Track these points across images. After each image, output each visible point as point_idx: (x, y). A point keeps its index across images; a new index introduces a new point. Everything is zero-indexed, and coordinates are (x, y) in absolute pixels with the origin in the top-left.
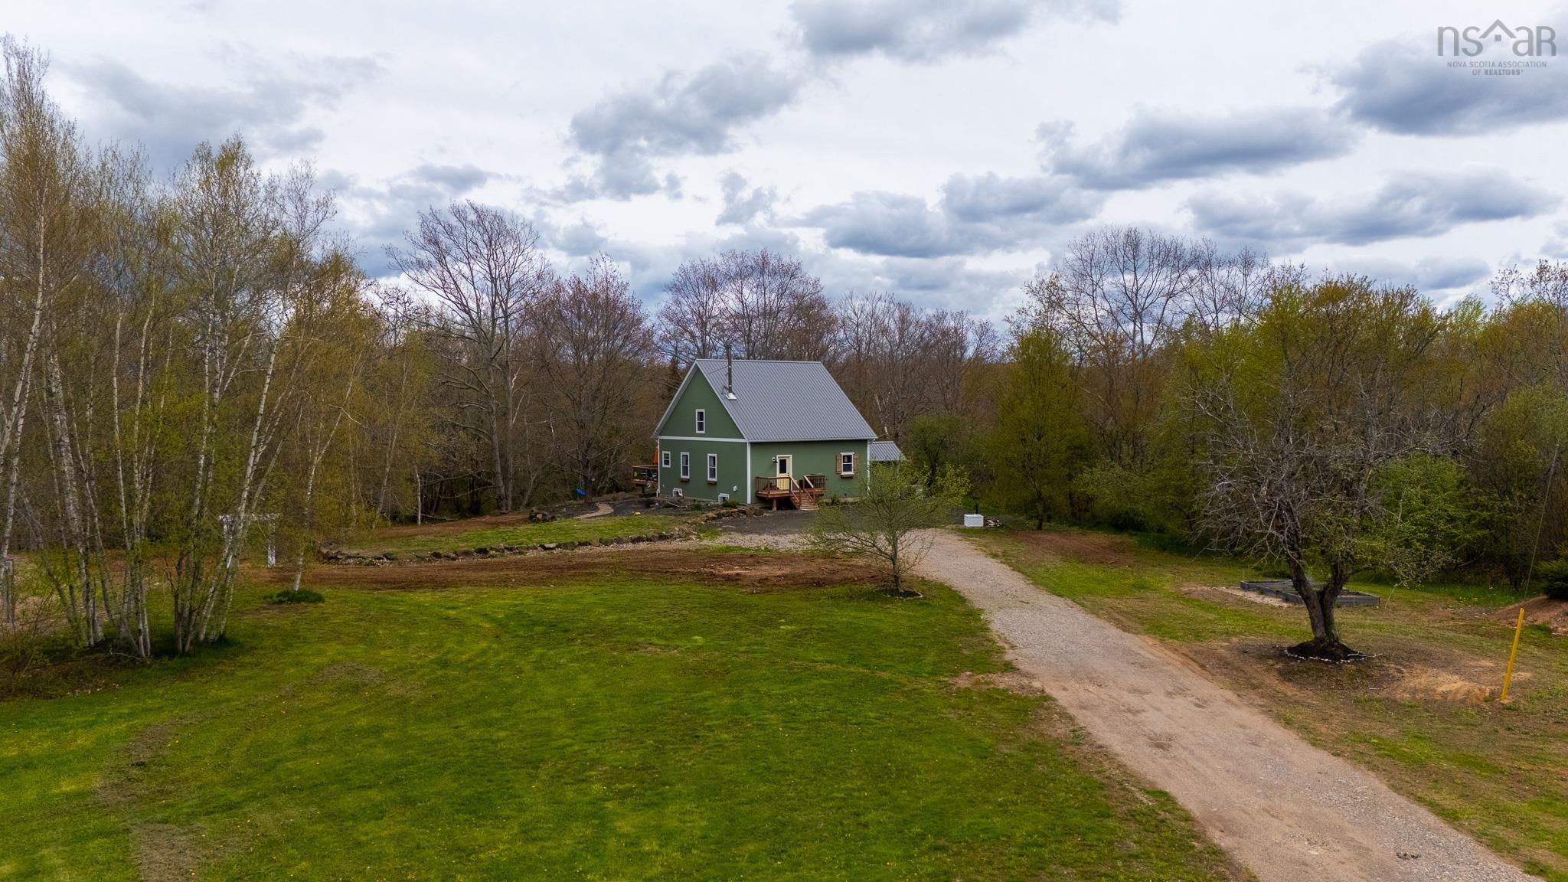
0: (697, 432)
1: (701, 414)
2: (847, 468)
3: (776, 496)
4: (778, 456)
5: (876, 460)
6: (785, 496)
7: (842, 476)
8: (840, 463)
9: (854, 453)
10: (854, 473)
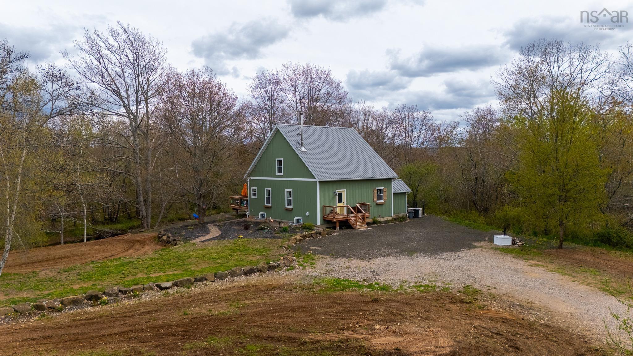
0: (277, 174)
1: (280, 162)
3: (339, 220)
4: (337, 190)
5: (395, 192)
6: (344, 219)
7: (377, 204)
8: (375, 195)
9: (383, 188)
10: (384, 202)
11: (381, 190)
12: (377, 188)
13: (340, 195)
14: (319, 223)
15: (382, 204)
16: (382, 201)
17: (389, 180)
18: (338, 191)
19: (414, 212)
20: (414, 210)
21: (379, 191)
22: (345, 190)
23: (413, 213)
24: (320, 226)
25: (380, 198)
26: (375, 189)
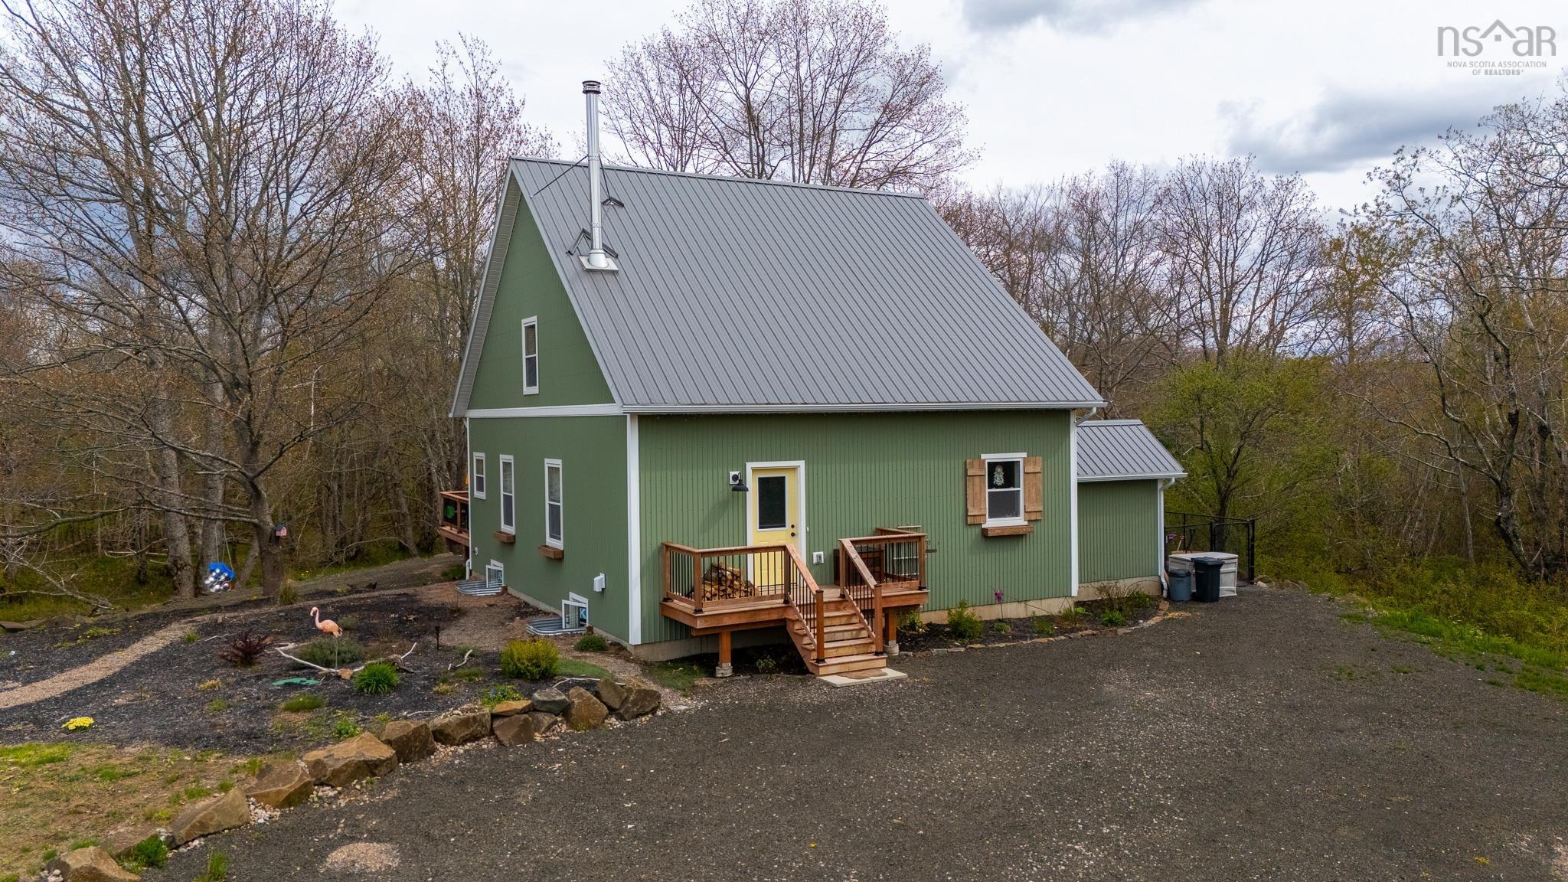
0: (526, 390)
1: (531, 332)
2: (1004, 505)
3: (727, 621)
4: (750, 466)
5: (1090, 477)
7: (984, 531)
8: (977, 489)
9: (1024, 455)
10: (1026, 523)
11: (1010, 468)
12: (988, 457)
13: (773, 489)
14: (635, 636)
15: (1014, 537)
16: (1018, 521)
17: (1057, 418)
18: (757, 469)
19: (1197, 575)
20: (1197, 563)
21: (999, 469)
22: (801, 464)
23: (1193, 579)
24: (644, 654)
26: (976, 464)
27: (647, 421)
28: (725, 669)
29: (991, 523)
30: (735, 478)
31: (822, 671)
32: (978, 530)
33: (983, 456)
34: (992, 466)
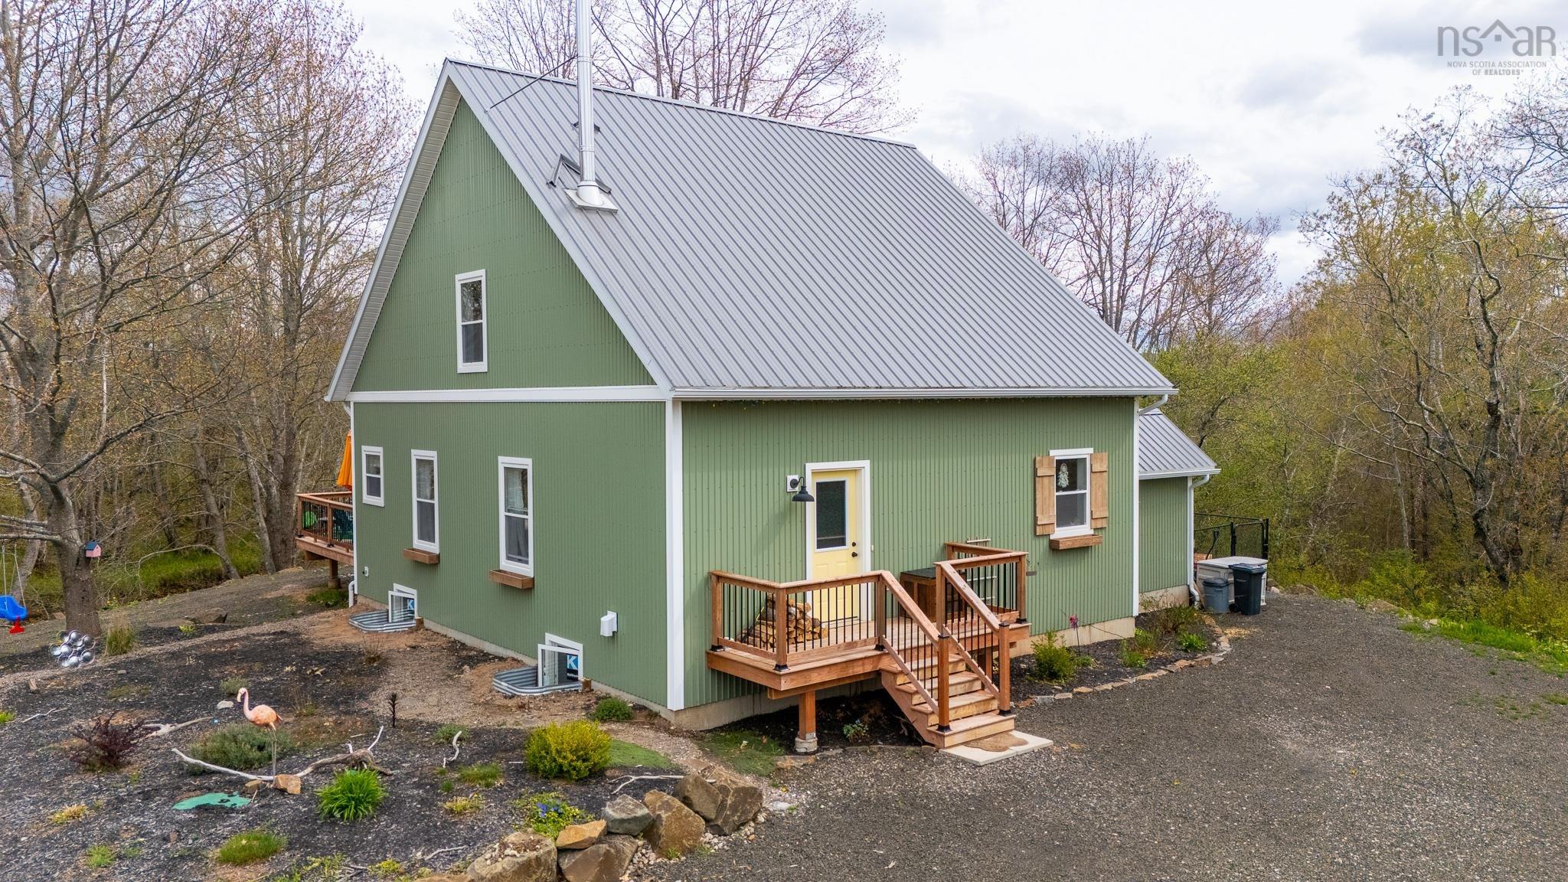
0: (463, 367)
1: (473, 290)
3: (816, 678)
4: (810, 467)
5: (1151, 475)
6: (859, 670)
7: (1054, 547)
8: (1046, 493)
9: (1091, 450)
10: (1092, 532)
11: (1073, 466)
12: (1058, 454)
13: (832, 498)
14: (676, 698)
15: (1081, 550)
16: (1079, 531)
17: (1119, 406)
18: (815, 472)
19: (1236, 583)
20: (1237, 572)
21: (1064, 468)
22: (866, 464)
24: (687, 721)
25: (1070, 511)
26: (1046, 461)
27: (693, 409)
28: (808, 742)
29: (1061, 533)
30: (794, 484)
31: (948, 742)
32: (1045, 543)
33: (1053, 453)
34: (1059, 463)
